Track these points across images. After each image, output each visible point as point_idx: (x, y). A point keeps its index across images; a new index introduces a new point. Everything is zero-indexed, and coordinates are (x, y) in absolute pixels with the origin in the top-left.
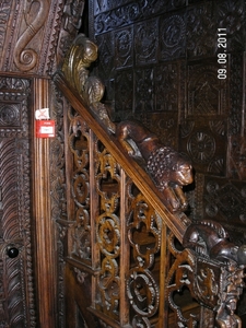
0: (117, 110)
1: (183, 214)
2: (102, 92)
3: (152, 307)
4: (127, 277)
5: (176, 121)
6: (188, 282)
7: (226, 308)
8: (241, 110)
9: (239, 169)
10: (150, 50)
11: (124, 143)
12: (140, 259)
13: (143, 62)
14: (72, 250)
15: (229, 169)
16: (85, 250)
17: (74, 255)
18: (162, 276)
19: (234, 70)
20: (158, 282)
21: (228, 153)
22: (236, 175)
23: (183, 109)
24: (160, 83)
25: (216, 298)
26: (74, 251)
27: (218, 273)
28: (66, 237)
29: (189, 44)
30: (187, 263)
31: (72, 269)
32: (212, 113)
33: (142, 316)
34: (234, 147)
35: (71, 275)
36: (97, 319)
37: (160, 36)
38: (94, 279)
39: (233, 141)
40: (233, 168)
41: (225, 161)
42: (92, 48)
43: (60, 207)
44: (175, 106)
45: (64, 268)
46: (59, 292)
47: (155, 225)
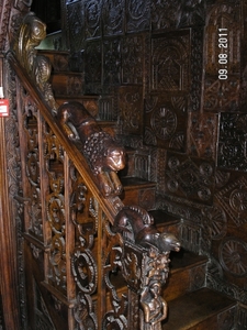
0: (87, 82)
1: (117, 198)
2: (48, 72)
3: (92, 285)
4: (72, 255)
5: (141, 95)
6: (120, 263)
7: (150, 291)
8: (200, 86)
9: (198, 145)
10: (117, 22)
11: (65, 126)
12: (82, 239)
13: (110, 34)
14: (29, 227)
15: (189, 146)
16: (39, 227)
17: (30, 231)
18: (100, 256)
19: (195, 45)
20: (96, 262)
21: (189, 130)
22: (195, 151)
23: (147, 83)
24: (126, 56)
25: (139, 282)
26: (31, 227)
27: (140, 258)
28: (23, 214)
29: (153, 17)
30: (119, 246)
31: (29, 244)
32: (174, 89)
33: (84, 293)
34: (193, 123)
35: (28, 250)
36: (49, 293)
37: (126, 7)
38: (46, 255)
39: (193, 118)
40: (192, 145)
41: (185, 138)
42: (40, 27)
43: (18, 184)
44: (140, 80)
45: (23, 243)
46: (19, 265)
47: (93, 208)
